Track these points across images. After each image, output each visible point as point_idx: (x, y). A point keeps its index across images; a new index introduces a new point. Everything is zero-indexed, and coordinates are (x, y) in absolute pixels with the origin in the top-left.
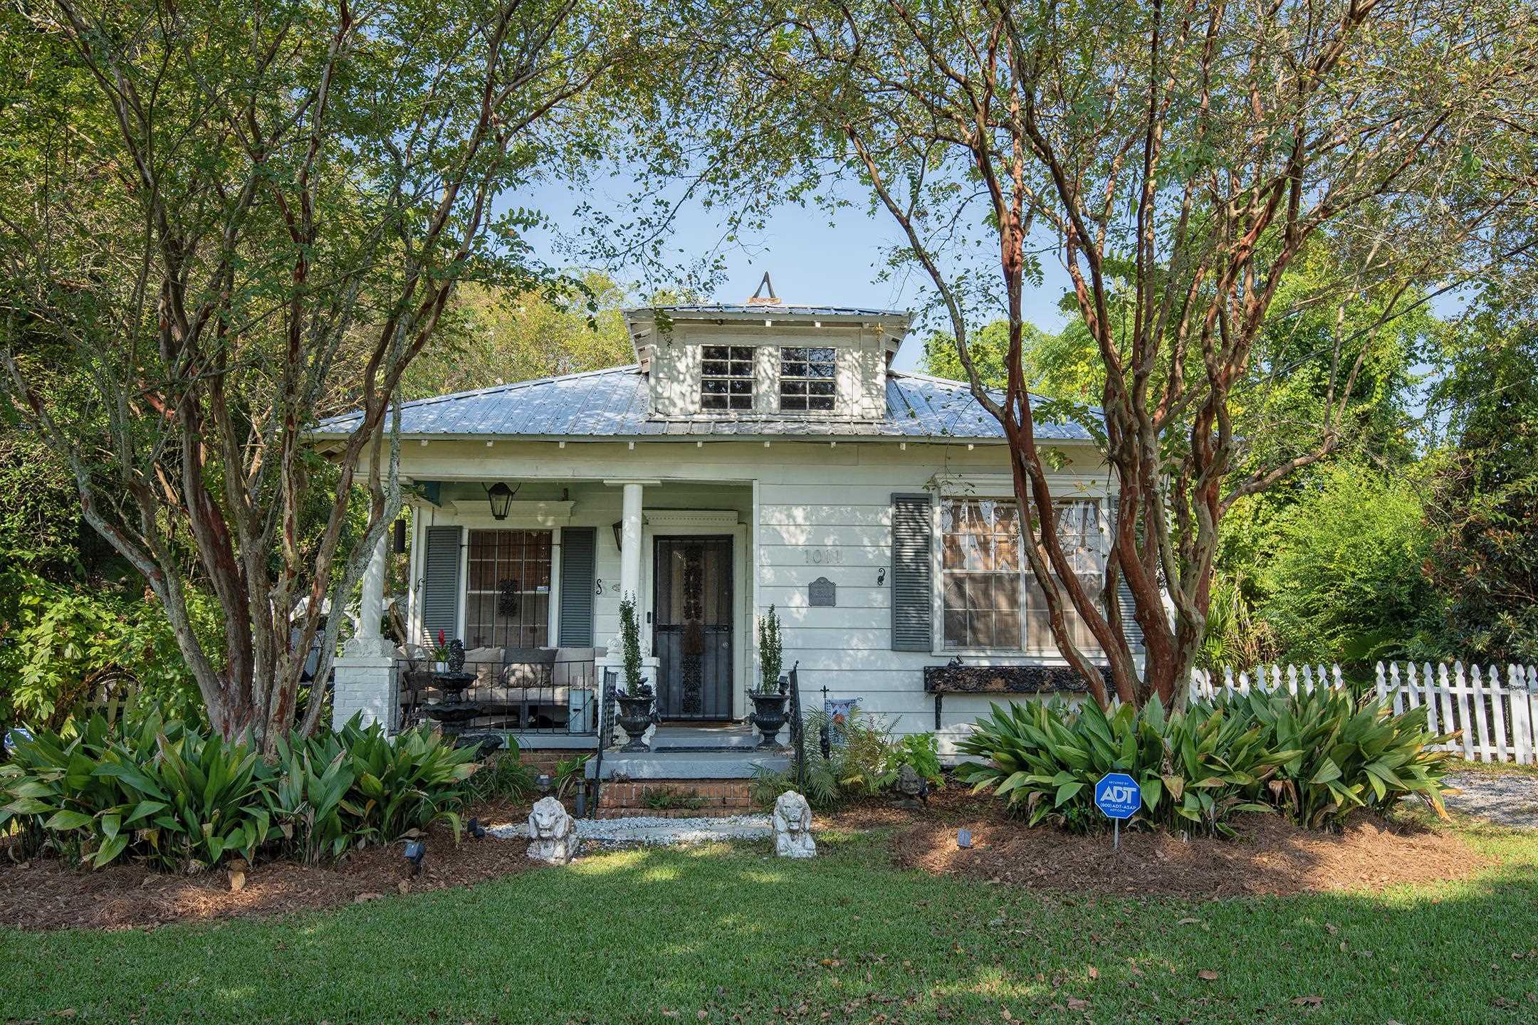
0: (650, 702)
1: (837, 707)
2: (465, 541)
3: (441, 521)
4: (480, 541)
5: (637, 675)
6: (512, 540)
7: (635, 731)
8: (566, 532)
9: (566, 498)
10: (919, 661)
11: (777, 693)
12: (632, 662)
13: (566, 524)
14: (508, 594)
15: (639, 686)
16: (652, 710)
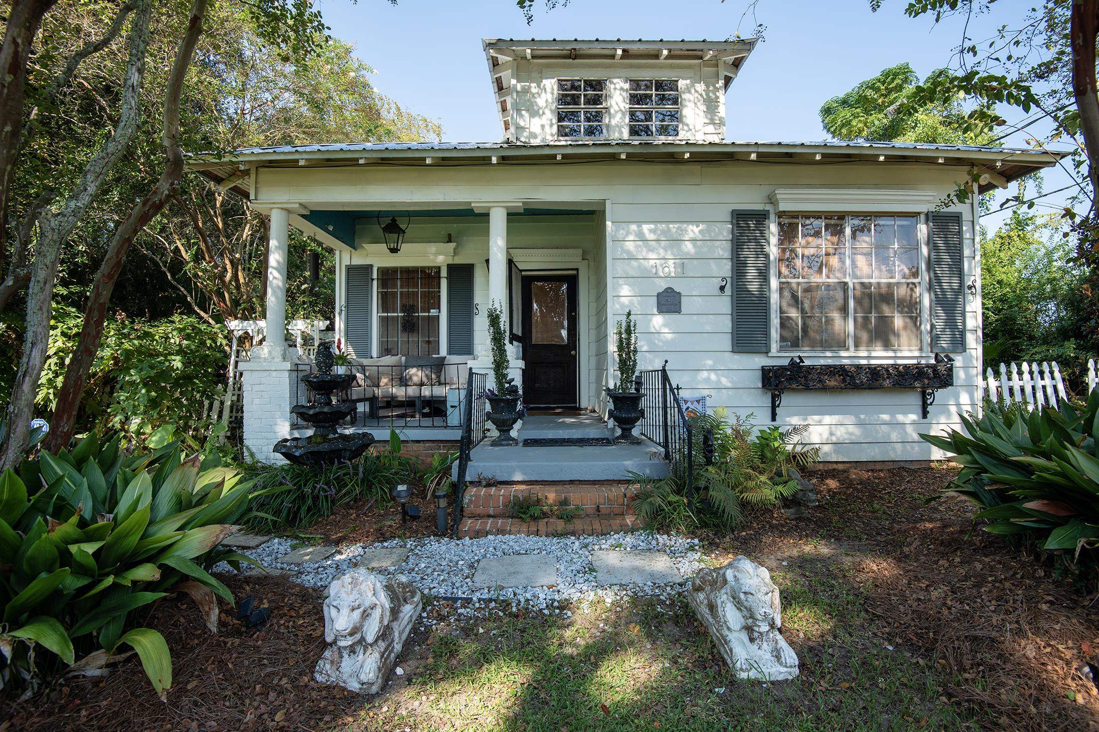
0: (516, 400)
1: (689, 404)
2: (375, 276)
3: (358, 260)
4: (388, 276)
5: (505, 376)
6: (410, 274)
7: (504, 427)
8: (450, 267)
9: (450, 241)
10: (759, 361)
11: (634, 391)
12: (500, 364)
13: (451, 262)
14: (408, 316)
15: (507, 385)
16: (519, 407)
